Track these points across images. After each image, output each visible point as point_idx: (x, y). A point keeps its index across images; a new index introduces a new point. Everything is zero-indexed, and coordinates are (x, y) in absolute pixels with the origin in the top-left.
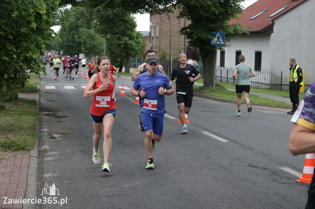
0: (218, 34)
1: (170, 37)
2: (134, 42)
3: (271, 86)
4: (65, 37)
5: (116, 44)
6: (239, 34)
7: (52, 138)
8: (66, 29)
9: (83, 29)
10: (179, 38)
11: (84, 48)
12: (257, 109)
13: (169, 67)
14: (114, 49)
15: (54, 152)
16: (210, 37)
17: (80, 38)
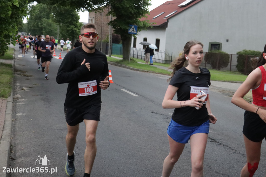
0: (133, 26)
1: (102, 27)
2: (78, 29)
3: (165, 62)
4: (32, 24)
5: (66, 30)
6: (146, 27)
7: (22, 90)
8: (33, 18)
9: (44, 19)
10: (107, 28)
11: (44, 32)
12: (156, 76)
13: (100, 46)
14: (64, 33)
15: (23, 99)
16: (128, 28)
17: (42, 25)
